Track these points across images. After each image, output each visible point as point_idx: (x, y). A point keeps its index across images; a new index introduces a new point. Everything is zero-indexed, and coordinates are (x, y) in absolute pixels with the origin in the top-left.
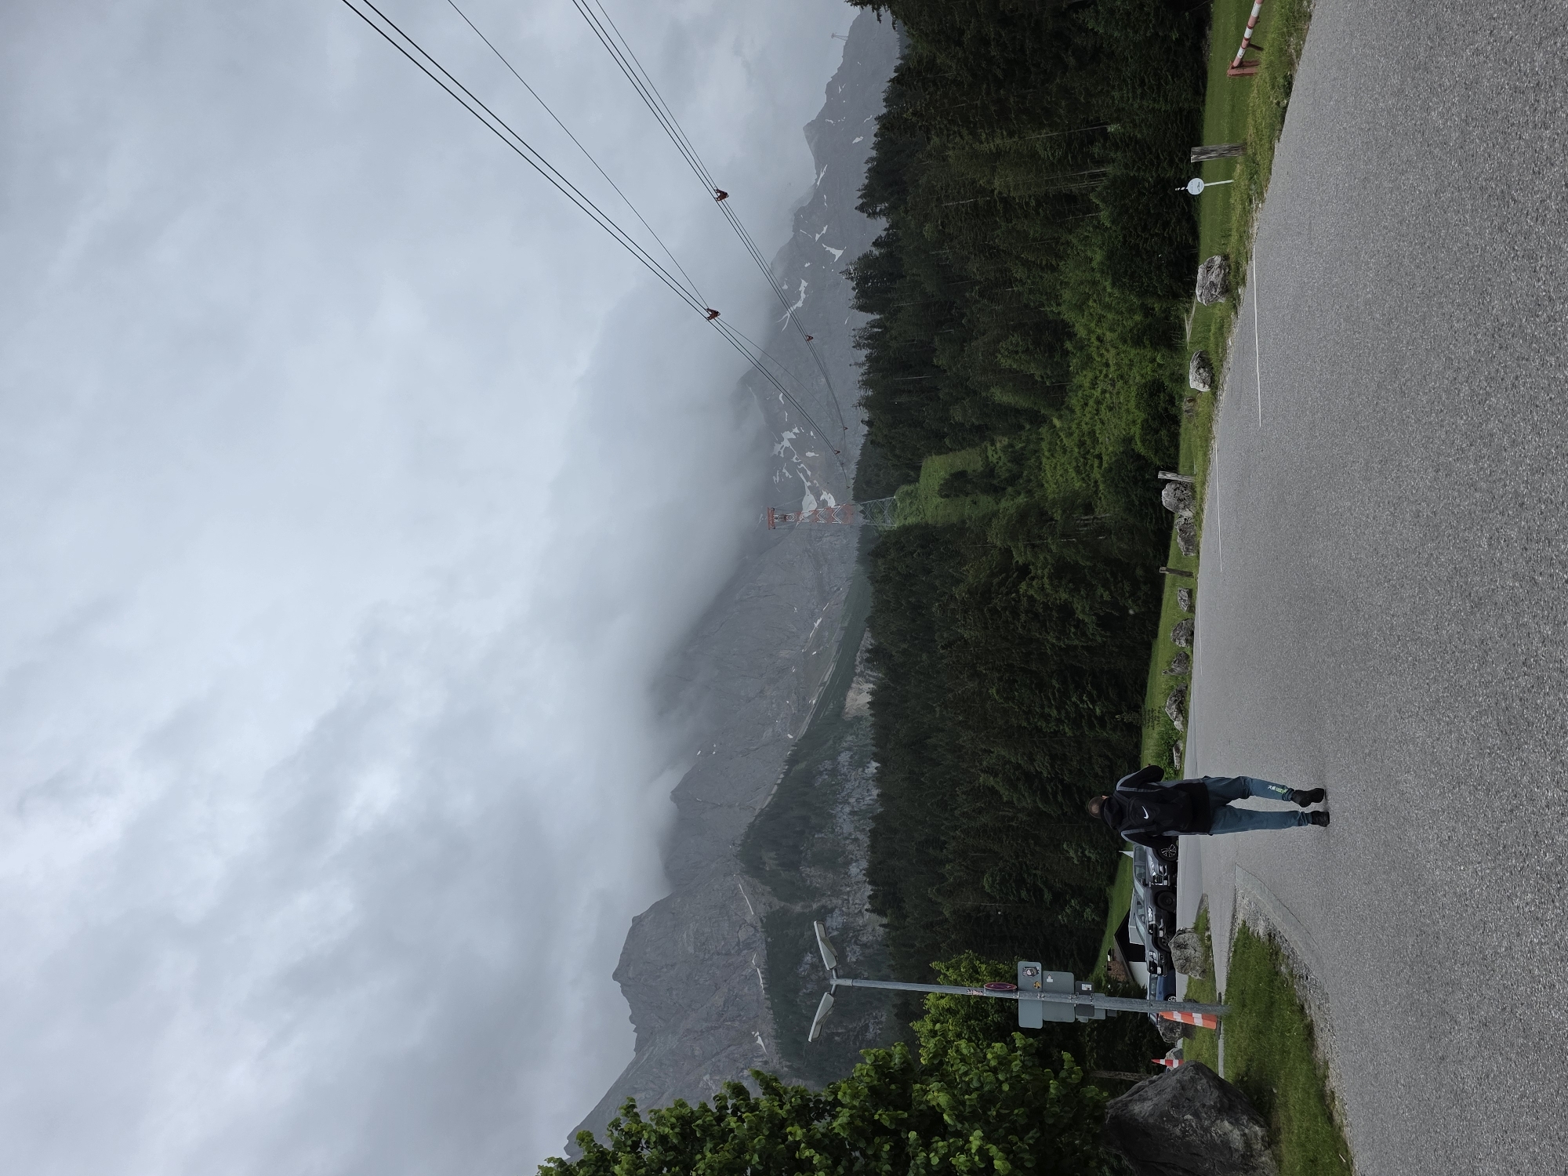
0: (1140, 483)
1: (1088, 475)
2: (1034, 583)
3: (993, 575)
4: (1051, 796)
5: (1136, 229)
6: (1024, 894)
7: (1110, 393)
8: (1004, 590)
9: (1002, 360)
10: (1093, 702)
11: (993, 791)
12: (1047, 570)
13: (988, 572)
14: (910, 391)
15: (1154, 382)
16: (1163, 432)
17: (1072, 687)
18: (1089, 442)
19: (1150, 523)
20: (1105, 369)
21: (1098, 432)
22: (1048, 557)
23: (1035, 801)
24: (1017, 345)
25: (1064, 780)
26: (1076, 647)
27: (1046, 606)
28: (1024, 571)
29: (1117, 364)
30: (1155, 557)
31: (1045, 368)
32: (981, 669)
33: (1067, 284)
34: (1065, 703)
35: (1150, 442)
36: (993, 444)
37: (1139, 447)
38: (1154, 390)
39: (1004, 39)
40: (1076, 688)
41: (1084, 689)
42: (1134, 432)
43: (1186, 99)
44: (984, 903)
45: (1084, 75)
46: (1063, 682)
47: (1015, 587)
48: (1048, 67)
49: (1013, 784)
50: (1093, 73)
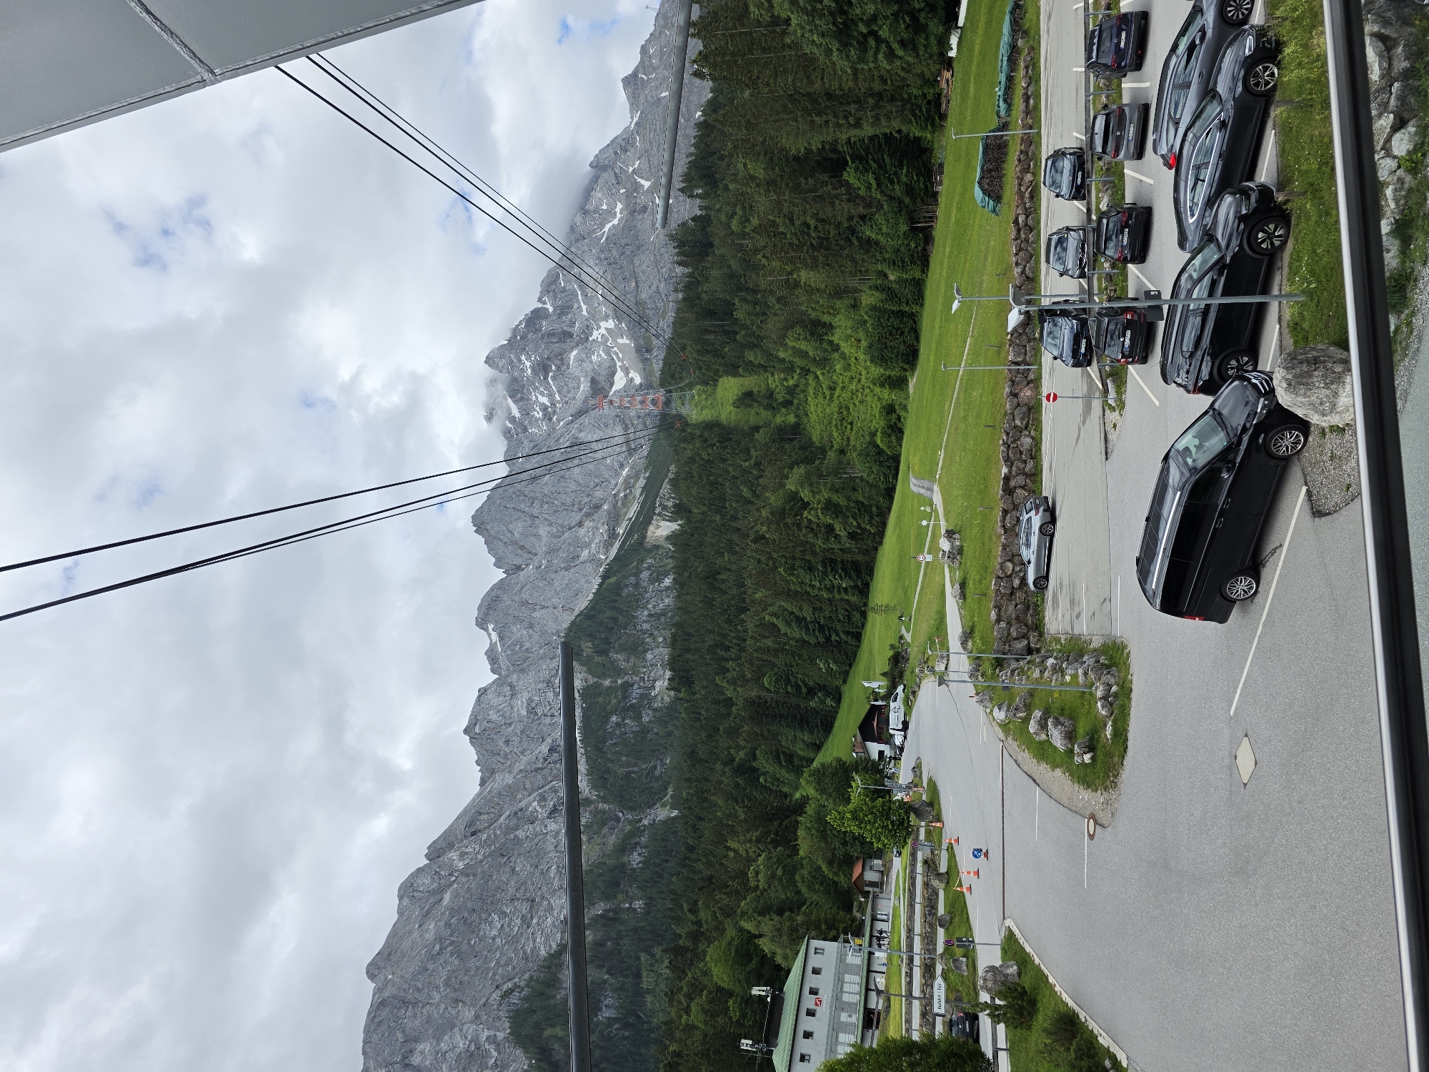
2: (812, 512)
3: (786, 504)
4: (811, 632)
5: (885, 334)
6: (789, 689)
7: (862, 393)
8: (793, 513)
10: (841, 579)
11: (774, 625)
12: (820, 505)
13: (784, 502)
16: (894, 437)
17: (829, 569)
19: (884, 484)
21: (851, 409)
22: (822, 498)
23: (801, 634)
24: (799, 335)
26: (833, 549)
27: (818, 525)
28: (805, 505)
31: (816, 350)
34: (825, 579)
35: (886, 441)
38: (890, 409)
39: (820, 228)
40: (832, 570)
41: (837, 571)
42: (877, 431)
43: (918, 275)
44: (764, 694)
45: (862, 251)
46: (825, 567)
47: (799, 513)
48: (842, 243)
49: (788, 624)
50: (867, 252)
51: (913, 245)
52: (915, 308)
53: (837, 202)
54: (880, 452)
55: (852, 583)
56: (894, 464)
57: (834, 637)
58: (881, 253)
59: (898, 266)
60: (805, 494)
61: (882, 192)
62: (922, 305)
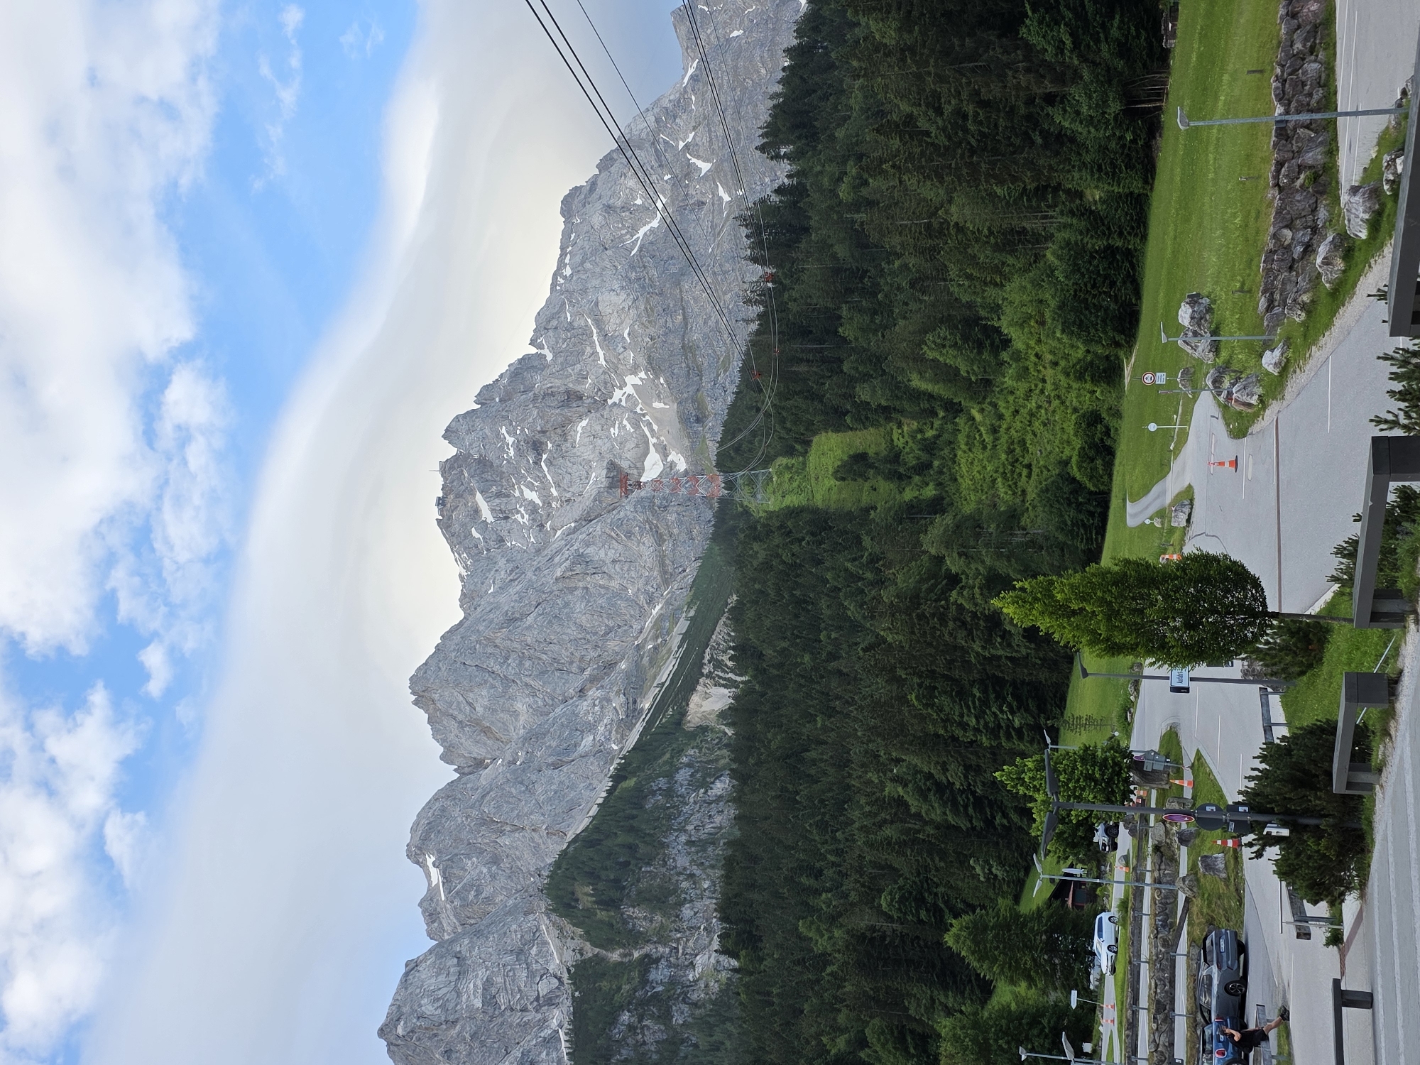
0: (1073, 505)
1: (1015, 484)
2: (965, 593)
3: (921, 581)
4: (962, 809)
6: (923, 914)
7: (1046, 409)
8: (933, 596)
9: (928, 352)
10: (1013, 713)
11: (900, 802)
12: (978, 580)
13: (917, 577)
14: (808, 361)
15: (1092, 412)
16: (1099, 462)
17: (992, 696)
18: (1018, 450)
19: (1082, 542)
20: (1040, 385)
21: (1029, 442)
22: (980, 568)
23: (945, 814)
24: (945, 339)
25: (976, 792)
26: (1000, 657)
27: (974, 615)
28: (954, 580)
29: (1054, 384)
31: (972, 364)
32: (901, 673)
33: (1011, 303)
34: (985, 713)
35: (1086, 469)
36: (900, 425)
37: (1075, 472)
38: (1092, 420)
39: (981, 117)
40: (997, 698)
41: (1004, 700)
42: (1071, 458)
43: (1137, 186)
44: (883, 924)
45: (1048, 153)
46: (985, 691)
47: (944, 595)
48: (1017, 142)
49: (923, 794)
50: (1057, 153)
51: (1129, 136)
52: (1133, 243)
53: (1010, 73)
54: (1076, 486)
55: (1031, 721)
56: (1099, 510)
57: (999, 820)
58: (1080, 155)
59: (1107, 174)
60: (953, 564)
61: (1080, 56)
62: (1144, 238)
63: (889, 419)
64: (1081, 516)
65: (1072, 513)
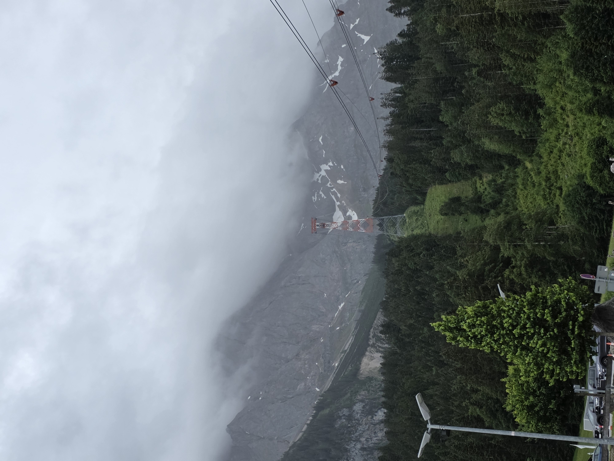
0: (589, 205)
2: (515, 270)
5: (590, 40)
7: (569, 145)
9: (492, 120)
12: (524, 262)
13: (482, 262)
18: (553, 178)
19: (596, 232)
20: (566, 129)
21: (560, 171)
22: (525, 252)
24: (503, 110)
28: (507, 262)
29: (574, 125)
30: (598, 256)
33: (541, 71)
35: (597, 178)
36: (481, 179)
37: (589, 181)
42: (586, 171)
54: (591, 191)
60: (506, 251)
63: (474, 174)
64: (595, 213)
65: (589, 210)
